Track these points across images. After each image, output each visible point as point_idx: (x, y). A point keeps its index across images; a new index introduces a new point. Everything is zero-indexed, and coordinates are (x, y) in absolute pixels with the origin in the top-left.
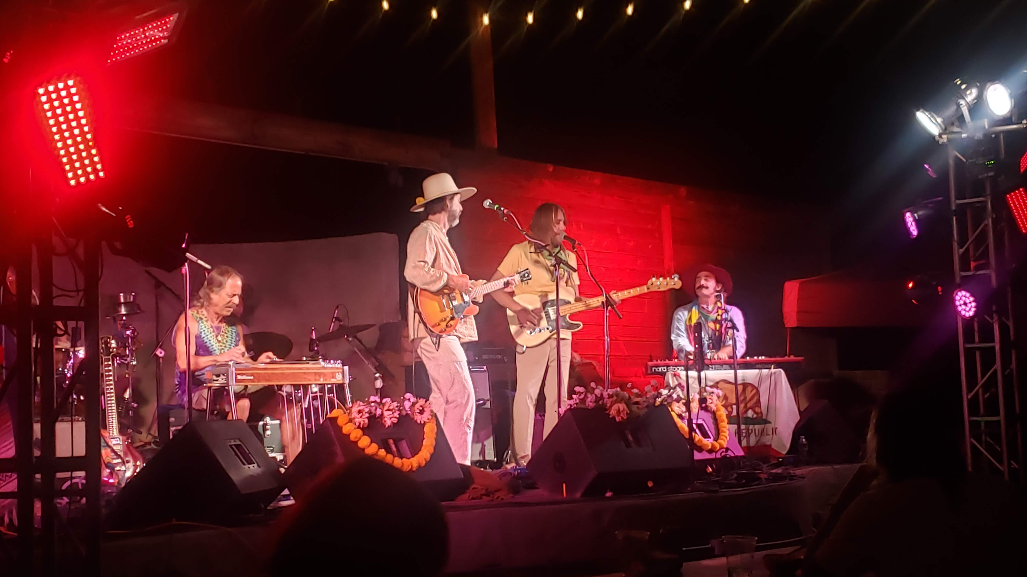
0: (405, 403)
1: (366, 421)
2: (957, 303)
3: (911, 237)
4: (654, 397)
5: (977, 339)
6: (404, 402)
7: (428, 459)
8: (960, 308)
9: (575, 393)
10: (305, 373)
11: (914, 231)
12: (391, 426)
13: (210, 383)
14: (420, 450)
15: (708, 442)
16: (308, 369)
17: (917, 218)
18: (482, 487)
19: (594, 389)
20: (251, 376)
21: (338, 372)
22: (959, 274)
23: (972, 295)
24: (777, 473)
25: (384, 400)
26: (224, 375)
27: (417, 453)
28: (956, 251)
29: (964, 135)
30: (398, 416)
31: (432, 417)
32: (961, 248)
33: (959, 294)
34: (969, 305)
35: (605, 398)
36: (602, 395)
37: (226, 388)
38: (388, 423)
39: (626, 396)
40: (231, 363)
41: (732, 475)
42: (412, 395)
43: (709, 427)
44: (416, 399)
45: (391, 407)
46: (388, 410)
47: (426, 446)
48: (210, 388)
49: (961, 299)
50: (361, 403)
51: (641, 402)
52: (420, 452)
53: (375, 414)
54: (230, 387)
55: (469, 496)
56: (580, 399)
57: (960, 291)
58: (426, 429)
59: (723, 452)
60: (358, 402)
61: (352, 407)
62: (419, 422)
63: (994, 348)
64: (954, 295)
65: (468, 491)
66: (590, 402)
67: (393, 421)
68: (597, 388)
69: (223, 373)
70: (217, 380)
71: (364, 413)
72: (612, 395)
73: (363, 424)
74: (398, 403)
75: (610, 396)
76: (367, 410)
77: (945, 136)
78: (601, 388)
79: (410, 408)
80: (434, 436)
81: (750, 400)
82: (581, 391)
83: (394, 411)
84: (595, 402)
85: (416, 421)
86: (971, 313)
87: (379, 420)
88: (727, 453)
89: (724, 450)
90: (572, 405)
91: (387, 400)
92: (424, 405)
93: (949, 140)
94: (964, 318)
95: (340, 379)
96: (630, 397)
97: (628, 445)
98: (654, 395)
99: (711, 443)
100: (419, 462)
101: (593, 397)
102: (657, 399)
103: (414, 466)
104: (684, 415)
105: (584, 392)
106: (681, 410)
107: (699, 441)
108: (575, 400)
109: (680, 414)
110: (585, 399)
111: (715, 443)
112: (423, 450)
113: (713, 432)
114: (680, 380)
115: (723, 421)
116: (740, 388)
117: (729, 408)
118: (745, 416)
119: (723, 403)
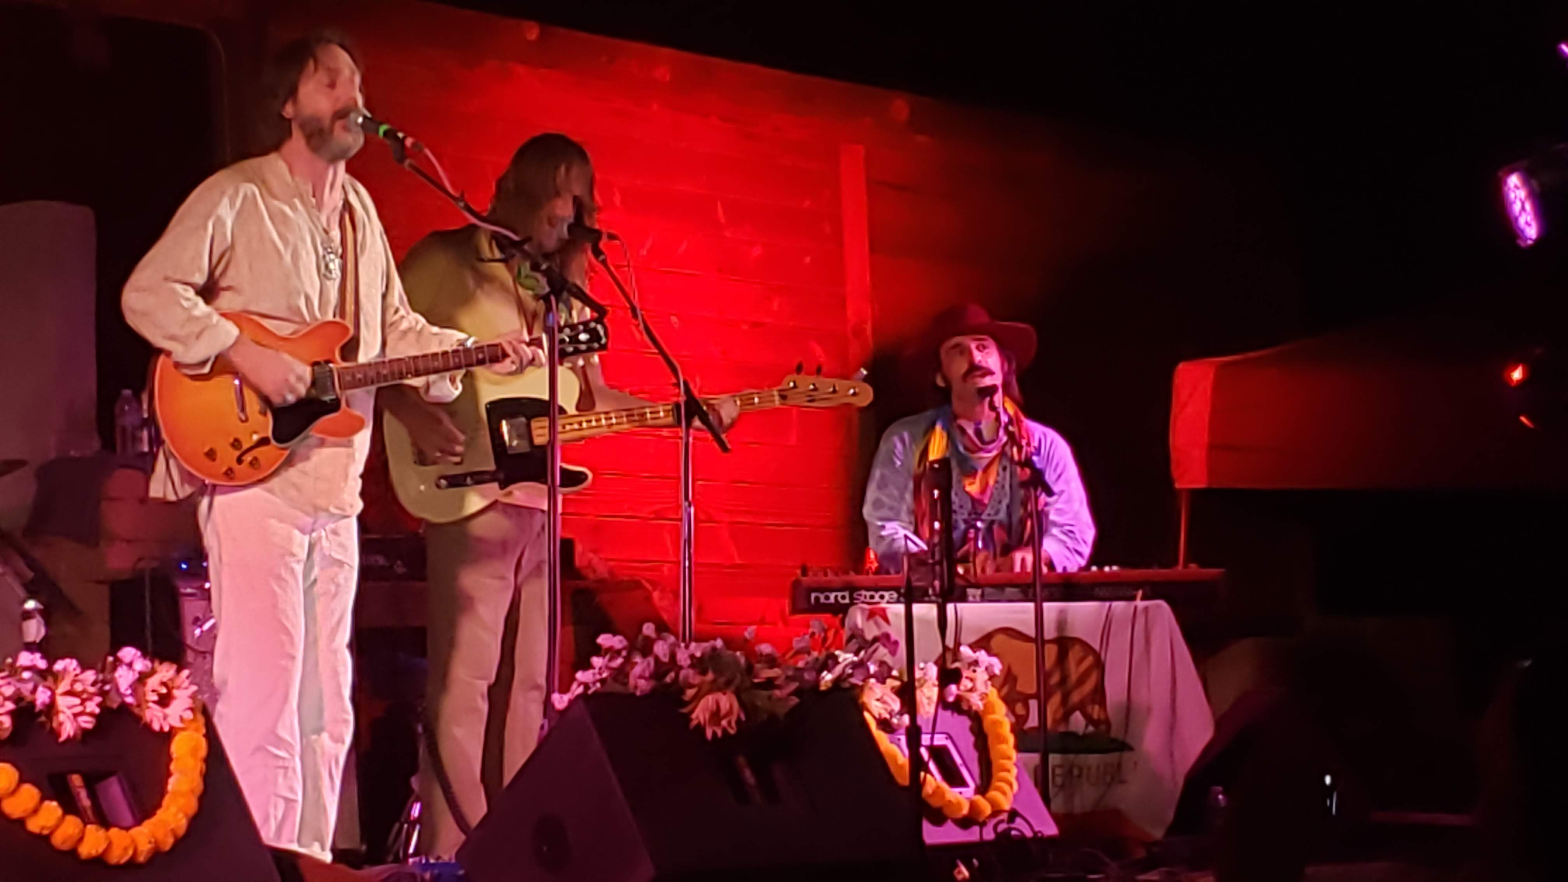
0: (117, 675)
1: (8, 722)
3: (1521, 243)
4: (817, 666)
7: (181, 831)
11: (1529, 229)
12: (72, 739)
14: (159, 806)
15: (961, 798)
17: (1540, 190)
19: (650, 642)
27: (150, 814)
30: (97, 710)
31: (195, 715)
35: (681, 669)
36: (673, 656)
38: (68, 730)
42: (139, 653)
43: (964, 756)
44: (149, 665)
45: (78, 687)
46: (70, 693)
47: (174, 793)
51: (781, 682)
52: (159, 812)
53: (33, 704)
56: (613, 670)
58: (178, 747)
59: (1002, 821)
62: (156, 727)
66: (641, 677)
67: (84, 724)
68: (659, 638)
72: (701, 661)
74: (97, 674)
76: (9, 691)
78: (672, 639)
79: (131, 686)
80: (200, 766)
81: (1081, 681)
82: (618, 646)
83: (85, 695)
84: (652, 677)
85: (148, 727)
87: (43, 719)
88: (1013, 826)
89: (1004, 816)
90: (591, 685)
91: (67, 666)
92: (172, 680)
96: (750, 668)
98: (817, 659)
99: (968, 799)
100: (156, 842)
101: (649, 664)
102: (825, 673)
103: (142, 851)
104: (895, 721)
105: (624, 648)
106: (889, 709)
107: (934, 792)
108: (600, 674)
109: (885, 719)
110: (628, 668)
111: (979, 798)
112: (168, 808)
113: (976, 770)
114: (886, 628)
115: (1003, 740)
116: (1051, 652)
117: (1020, 709)
118: (1062, 729)
119: (1005, 690)
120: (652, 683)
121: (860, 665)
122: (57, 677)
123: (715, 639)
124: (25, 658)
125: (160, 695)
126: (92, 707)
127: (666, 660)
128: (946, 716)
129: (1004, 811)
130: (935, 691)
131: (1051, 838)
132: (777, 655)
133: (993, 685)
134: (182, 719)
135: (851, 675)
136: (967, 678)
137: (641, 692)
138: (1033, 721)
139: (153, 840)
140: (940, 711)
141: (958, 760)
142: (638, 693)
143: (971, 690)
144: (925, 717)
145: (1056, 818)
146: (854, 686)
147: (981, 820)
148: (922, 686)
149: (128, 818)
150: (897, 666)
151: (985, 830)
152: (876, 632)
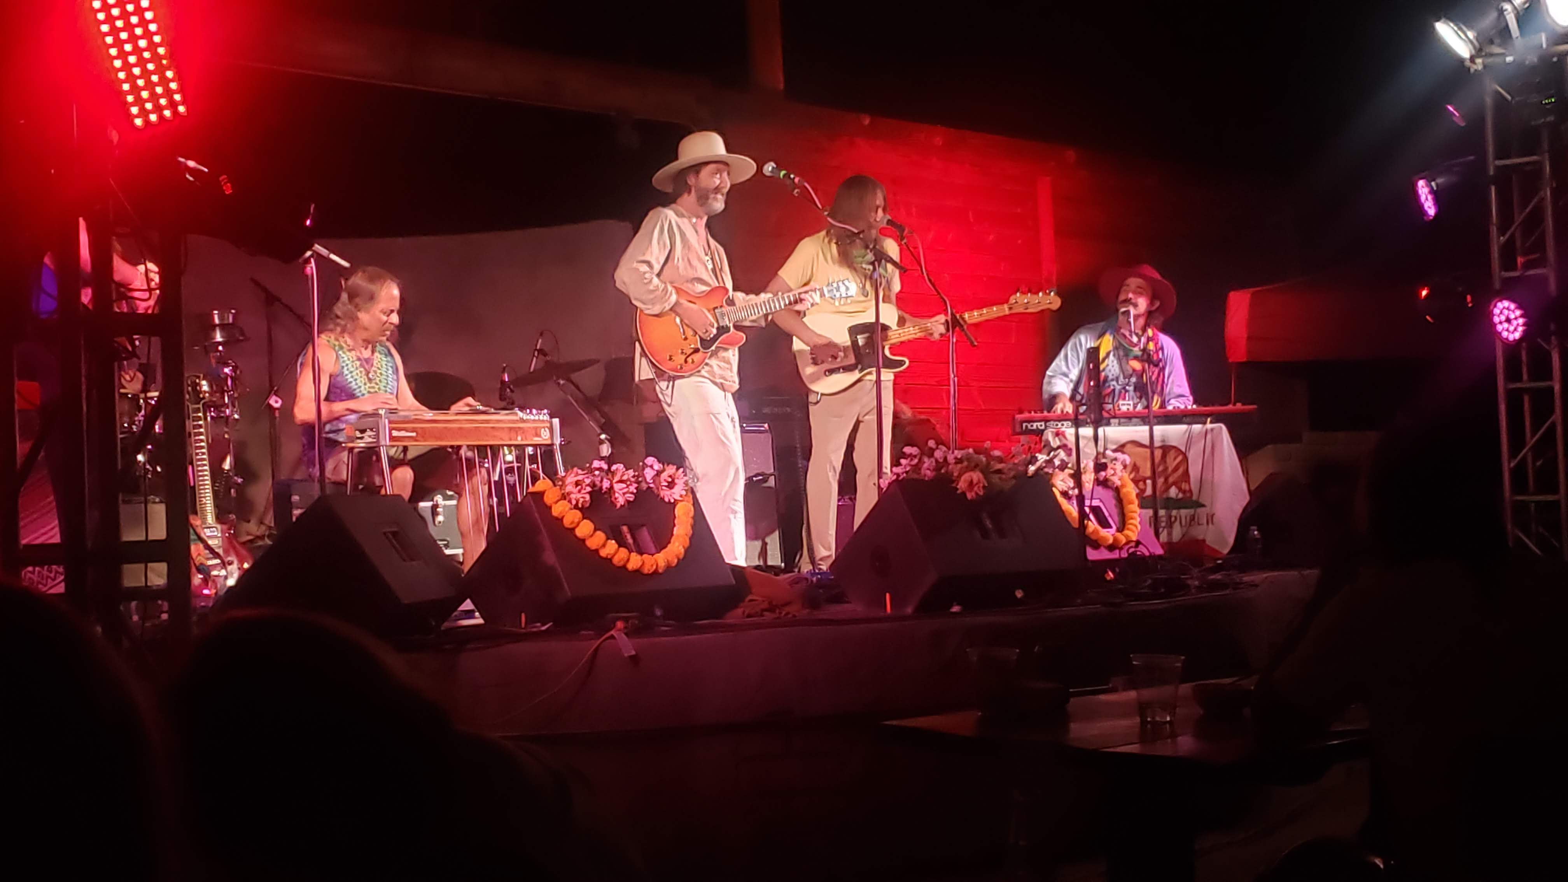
0: (645, 472)
1: (588, 497)
2: (1496, 319)
3: (1425, 218)
4: (1026, 462)
5: (1525, 377)
6: (643, 469)
7: (681, 557)
8: (1499, 328)
9: (905, 456)
10: (493, 428)
11: (1431, 210)
12: (624, 505)
13: (352, 442)
14: (669, 542)
15: (1108, 534)
16: (498, 421)
17: (1435, 189)
18: (764, 599)
19: (932, 450)
20: (412, 432)
21: (544, 428)
22: (1498, 274)
23: (1519, 307)
24: (1213, 579)
25: (614, 467)
26: (371, 430)
27: (665, 547)
28: (1495, 240)
29: (1509, 59)
30: (635, 491)
31: (687, 493)
32: (1503, 235)
33: (1500, 305)
34: (1515, 323)
35: (949, 464)
36: (945, 459)
37: (377, 449)
38: (621, 501)
39: (982, 460)
40: (382, 412)
41: (1145, 581)
42: (656, 460)
43: (1110, 510)
44: (662, 466)
45: (625, 478)
46: (621, 481)
47: (678, 536)
48: (351, 450)
49: (1501, 313)
50: (580, 472)
51: (1005, 471)
52: (669, 546)
53: (601, 488)
54: (381, 447)
55: (744, 613)
56: (912, 466)
57: (1501, 301)
58: (679, 510)
59: (1131, 547)
60: (575, 469)
61: (565, 476)
62: (666, 500)
63: (1551, 389)
64: (1492, 307)
65: (742, 604)
66: (928, 469)
67: (628, 499)
68: (937, 448)
69: (371, 427)
70: (361, 438)
71: (584, 485)
72: (960, 459)
73: (583, 502)
74: (634, 471)
75: (958, 461)
76: (588, 481)
77: (1479, 61)
78: (944, 449)
79: (652, 478)
80: (691, 521)
81: (1176, 469)
82: (914, 453)
83: (628, 483)
84: (934, 470)
85: (663, 499)
86: (1517, 335)
87: (606, 496)
88: (1137, 549)
89: (1133, 544)
90: (901, 474)
91: (618, 467)
92: (674, 474)
93: (1485, 66)
94: (1506, 343)
95: (547, 437)
96: (988, 464)
97: (985, 534)
98: (1025, 459)
99: (1113, 535)
100: (668, 561)
101: (932, 462)
102: (1030, 466)
103: (661, 567)
104: (1070, 492)
105: (918, 454)
106: (1067, 485)
107: (1093, 532)
108: (905, 468)
109: (1065, 491)
110: (920, 465)
111: (1118, 535)
112: (674, 543)
113: (1116, 518)
114: (1065, 442)
115: (1131, 503)
116: (1158, 453)
117: (1141, 484)
118: (1165, 496)
119: (1132, 476)
120: (934, 473)
121: (1050, 462)
122: (613, 474)
123: (968, 448)
124: (596, 464)
125: (668, 482)
126: (632, 489)
127: (941, 460)
128: (1099, 490)
129: (1132, 541)
130: (1093, 475)
131: (1160, 556)
132: (1003, 456)
133: (1126, 472)
134: (681, 496)
135: (1045, 467)
136: (1112, 468)
137: (928, 477)
138: (1149, 491)
139: (666, 561)
140: (1096, 487)
141: (1107, 514)
142: (926, 479)
143: (1113, 475)
144: (1088, 490)
145: (1163, 546)
146: (1047, 473)
147: (1120, 546)
148: (1085, 472)
149: (653, 550)
150: (1071, 462)
151: (1122, 552)
152: (1058, 443)
